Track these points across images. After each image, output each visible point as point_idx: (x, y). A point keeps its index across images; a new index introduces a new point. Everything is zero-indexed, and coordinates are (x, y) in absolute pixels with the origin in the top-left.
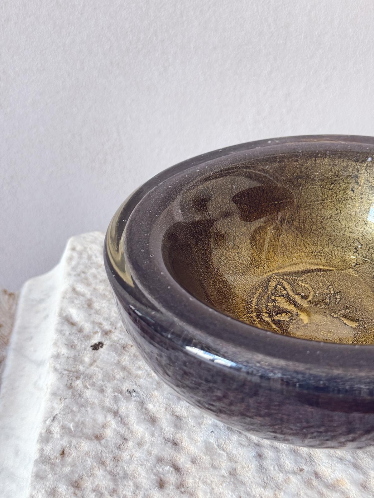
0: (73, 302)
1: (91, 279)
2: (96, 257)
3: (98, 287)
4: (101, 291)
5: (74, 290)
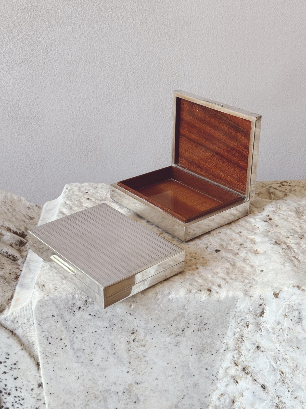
0: (64, 207)
1: (73, 200)
2: (76, 192)
3: (75, 202)
4: (76, 204)
5: (65, 203)
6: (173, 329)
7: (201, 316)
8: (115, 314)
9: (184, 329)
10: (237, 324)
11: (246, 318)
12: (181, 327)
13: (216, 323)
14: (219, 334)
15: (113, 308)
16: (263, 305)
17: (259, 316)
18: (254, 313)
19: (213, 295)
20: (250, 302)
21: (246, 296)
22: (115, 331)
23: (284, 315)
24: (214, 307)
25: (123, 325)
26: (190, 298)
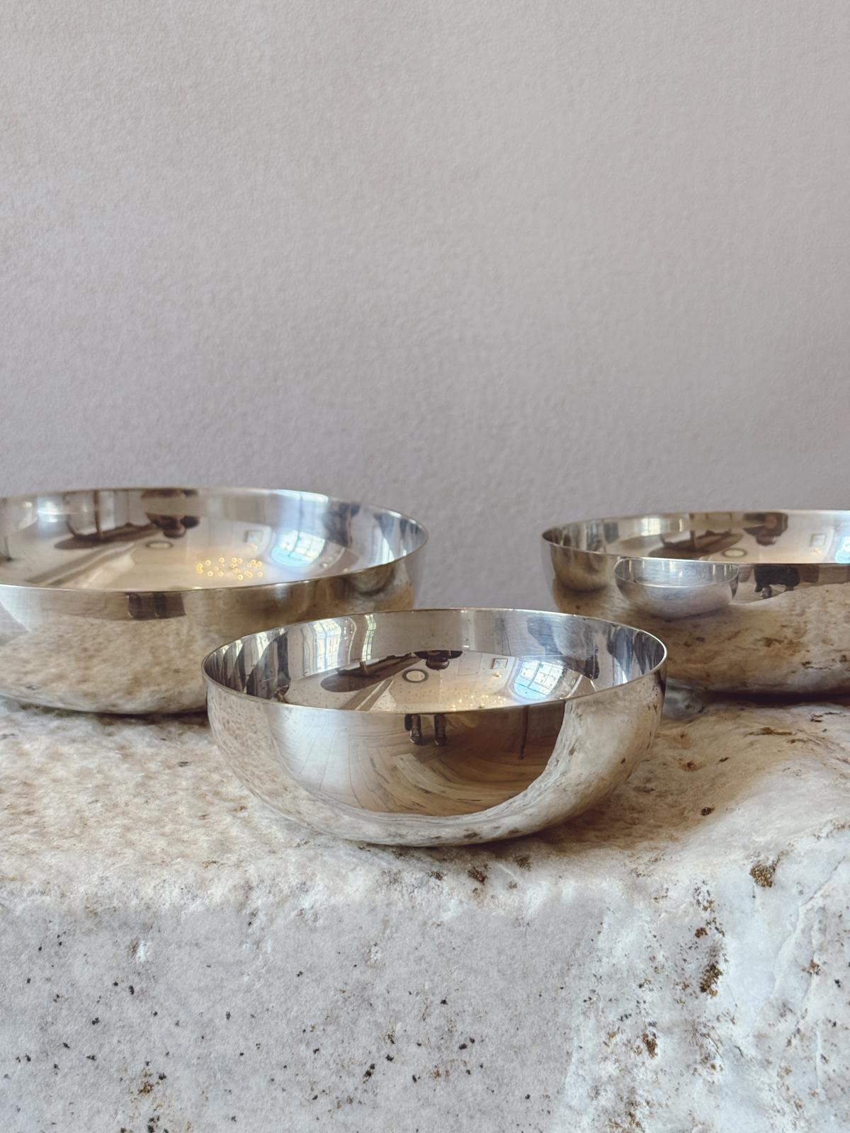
6: (322, 1067)
7: (444, 1002)
8: (63, 992)
9: (373, 1067)
10: (604, 1037)
11: (642, 1006)
12: (358, 1055)
13: (515, 1036)
14: (528, 1097)
15: (56, 960)
16: (711, 931)
17: (698, 990)
18: (674, 976)
19: (492, 897)
20: (652, 921)
21: (635, 897)
22: (65, 1076)
23: (807, 965)
24: (499, 953)
25: (102, 1046)
26: (393, 908)
